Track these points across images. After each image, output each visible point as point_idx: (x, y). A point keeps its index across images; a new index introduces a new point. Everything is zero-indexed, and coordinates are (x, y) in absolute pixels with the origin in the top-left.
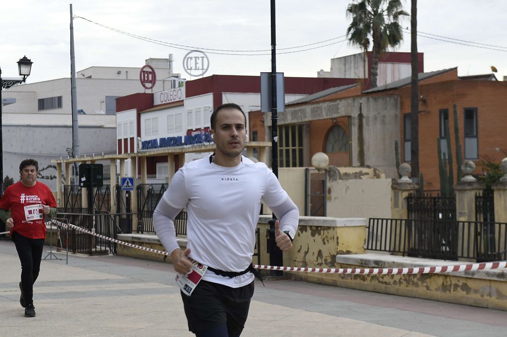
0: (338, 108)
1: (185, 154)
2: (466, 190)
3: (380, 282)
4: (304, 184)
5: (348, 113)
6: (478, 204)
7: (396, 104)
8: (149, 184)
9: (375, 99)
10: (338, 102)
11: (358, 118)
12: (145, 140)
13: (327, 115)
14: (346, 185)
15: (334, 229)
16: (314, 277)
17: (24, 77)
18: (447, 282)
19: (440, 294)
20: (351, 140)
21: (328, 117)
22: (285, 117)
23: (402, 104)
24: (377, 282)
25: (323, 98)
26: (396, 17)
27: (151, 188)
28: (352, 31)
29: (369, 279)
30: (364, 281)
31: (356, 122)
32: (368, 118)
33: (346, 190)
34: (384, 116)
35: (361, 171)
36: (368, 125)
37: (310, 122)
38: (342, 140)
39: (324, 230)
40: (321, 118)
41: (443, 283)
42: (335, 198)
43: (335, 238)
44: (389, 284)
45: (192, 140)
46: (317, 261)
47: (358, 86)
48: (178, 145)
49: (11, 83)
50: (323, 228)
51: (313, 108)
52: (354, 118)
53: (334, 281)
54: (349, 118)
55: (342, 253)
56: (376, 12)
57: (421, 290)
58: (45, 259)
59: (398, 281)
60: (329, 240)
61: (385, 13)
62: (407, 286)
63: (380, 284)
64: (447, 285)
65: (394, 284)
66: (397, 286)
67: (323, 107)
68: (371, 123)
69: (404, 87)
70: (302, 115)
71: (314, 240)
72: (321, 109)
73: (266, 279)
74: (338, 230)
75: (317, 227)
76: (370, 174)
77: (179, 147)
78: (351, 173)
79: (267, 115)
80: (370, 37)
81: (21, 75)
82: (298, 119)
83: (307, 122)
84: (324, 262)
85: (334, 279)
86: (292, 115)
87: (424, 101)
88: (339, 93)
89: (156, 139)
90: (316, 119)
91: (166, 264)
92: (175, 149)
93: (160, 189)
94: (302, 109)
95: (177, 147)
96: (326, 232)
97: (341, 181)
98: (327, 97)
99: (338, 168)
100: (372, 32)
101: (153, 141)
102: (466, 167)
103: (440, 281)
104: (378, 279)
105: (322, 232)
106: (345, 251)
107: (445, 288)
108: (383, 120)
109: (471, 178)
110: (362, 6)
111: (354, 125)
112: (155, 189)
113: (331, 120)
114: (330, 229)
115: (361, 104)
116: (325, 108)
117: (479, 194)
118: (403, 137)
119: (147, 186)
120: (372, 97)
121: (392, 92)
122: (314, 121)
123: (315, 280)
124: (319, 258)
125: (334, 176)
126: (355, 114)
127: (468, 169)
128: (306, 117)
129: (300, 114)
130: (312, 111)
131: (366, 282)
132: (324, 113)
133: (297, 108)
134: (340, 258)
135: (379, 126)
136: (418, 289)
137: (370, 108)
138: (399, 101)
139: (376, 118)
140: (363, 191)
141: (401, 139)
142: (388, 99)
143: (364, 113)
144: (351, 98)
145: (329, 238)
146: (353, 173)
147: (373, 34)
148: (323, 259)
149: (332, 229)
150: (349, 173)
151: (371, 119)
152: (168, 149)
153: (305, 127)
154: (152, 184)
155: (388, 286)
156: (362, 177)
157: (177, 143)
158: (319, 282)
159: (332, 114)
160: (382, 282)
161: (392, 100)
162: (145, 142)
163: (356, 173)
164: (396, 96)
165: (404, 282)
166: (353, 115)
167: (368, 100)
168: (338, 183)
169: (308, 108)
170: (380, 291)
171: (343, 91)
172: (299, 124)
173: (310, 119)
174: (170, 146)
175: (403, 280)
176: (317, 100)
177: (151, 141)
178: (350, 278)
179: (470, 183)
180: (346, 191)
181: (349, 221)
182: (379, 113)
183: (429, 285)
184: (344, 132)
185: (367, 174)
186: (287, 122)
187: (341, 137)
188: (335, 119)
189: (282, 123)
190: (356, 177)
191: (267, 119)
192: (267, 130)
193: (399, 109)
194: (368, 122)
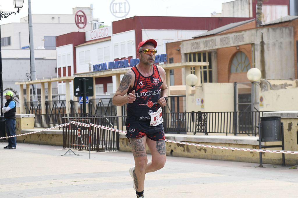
0: (243, 38)
4: (233, 95)
5: (252, 42)
7: (290, 33)
8: (99, 99)
9: (274, 30)
10: (243, 32)
11: (260, 45)
12: (96, 64)
13: (234, 43)
14: (276, 94)
17: (18, 9)
20: (255, 62)
21: (235, 45)
22: (198, 46)
23: (295, 33)
25: (227, 31)
27: (100, 101)
31: (259, 48)
32: (268, 44)
33: (277, 97)
34: (281, 43)
35: (286, 83)
36: (268, 50)
37: (217, 49)
38: (244, 63)
40: (229, 46)
42: (267, 105)
47: (253, 21)
48: (124, 67)
49: (8, 14)
51: (222, 38)
52: (257, 45)
54: (252, 45)
58: (65, 155)
67: (230, 37)
68: (271, 48)
69: (296, 20)
70: (213, 44)
72: (229, 38)
76: (293, 84)
77: (126, 68)
78: (278, 85)
79: (183, 45)
81: (16, 7)
82: (209, 47)
83: (214, 49)
86: (204, 44)
88: (239, 27)
89: (106, 63)
90: (225, 46)
92: (122, 70)
93: (108, 103)
94: (212, 39)
95: (124, 69)
97: (272, 91)
98: (229, 30)
99: (269, 81)
101: (102, 65)
108: (281, 46)
111: (257, 50)
112: (104, 103)
113: (235, 48)
115: (262, 33)
116: (232, 38)
119: (96, 101)
120: (272, 28)
121: (286, 24)
122: (223, 48)
125: (265, 87)
126: (258, 42)
128: (216, 45)
129: (211, 43)
130: (221, 40)
132: (231, 42)
133: (208, 39)
135: (277, 51)
137: (270, 37)
138: (293, 31)
139: (274, 44)
140: (293, 99)
141: (295, 60)
142: (284, 29)
143: (265, 40)
144: (254, 30)
146: (279, 85)
150: (277, 85)
151: (271, 46)
152: (116, 71)
153: (213, 54)
154: (101, 99)
156: (286, 87)
157: (124, 65)
159: (238, 42)
161: (287, 31)
162: (95, 65)
163: (282, 84)
164: (290, 27)
166: (256, 43)
167: (268, 30)
168: (269, 93)
169: (218, 38)
171: (242, 26)
172: (209, 51)
173: (220, 47)
174: (118, 68)
176: (222, 33)
177: (101, 64)
180: (277, 99)
182: (277, 41)
184: (246, 56)
185: (290, 85)
186: (200, 50)
187: (243, 61)
188: (238, 46)
189: (196, 50)
190: (282, 88)
191: (183, 48)
192: (183, 57)
193: (292, 37)
194: (268, 48)
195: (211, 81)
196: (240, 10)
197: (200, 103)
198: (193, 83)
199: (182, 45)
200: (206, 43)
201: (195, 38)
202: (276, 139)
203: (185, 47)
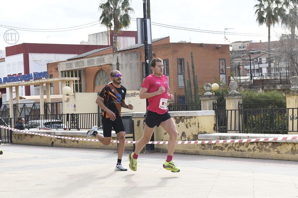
0: (104, 60)
1: (19, 86)
2: (208, 100)
3: (236, 150)
5: (110, 63)
6: (214, 108)
7: (138, 57)
9: (126, 54)
10: (104, 56)
11: (116, 65)
15: (195, 118)
16: (179, 150)
18: (296, 148)
19: (290, 156)
21: (98, 65)
22: (71, 66)
23: (141, 57)
24: (233, 150)
26: (126, 11)
28: (102, 19)
29: (226, 149)
30: (222, 150)
31: (115, 67)
32: (122, 65)
34: (131, 64)
35: (135, 92)
36: (122, 69)
37: (85, 68)
39: (187, 119)
40: (94, 66)
41: (292, 148)
43: (197, 124)
44: (244, 151)
45: (25, 78)
46: (181, 139)
47: (111, 48)
48: (16, 81)
50: (186, 117)
51: (89, 60)
52: (114, 65)
53: (197, 151)
54: (110, 65)
55: (201, 133)
56: (115, 8)
57: (273, 153)
59: (252, 149)
60: (192, 126)
61: (121, 9)
62: (260, 152)
63: (237, 151)
64: (295, 150)
65: (248, 151)
66: (252, 152)
67: (94, 60)
68: (124, 68)
69: (142, 47)
70: (82, 64)
71: (179, 126)
73: (144, 152)
74: (199, 118)
75: (181, 117)
77: (17, 82)
80: (112, 22)
82: (79, 67)
83: (83, 68)
84: (187, 139)
85: (196, 150)
86: (75, 64)
87: (154, 55)
88: (101, 52)
89: (1, 78)
90: (91, 66)
91: (53, 147)
92: (14, 83)
94: (81, 61)
95: (15, 82)
96: (188, 120)
98: (94, 54)
100: (113, 19)
102: (207, 87)
103: (290, 147)
104: (234, 148)
105: (185, 120)
106: (203, 132)
107: (293, 151)
108: (131, 66)
109: (210, 93)
110: (108, 4)
113: (98, 67)
114: (192, 118)
115: (118, 57)
116: (96, 60)
117: (215, 102)
118: (142, 76)
120: (124, 53)
121: (135, 50)
122: (89, 67)
123: (180, 152)
124: (183, 137)
126: (114, 63)
127: (208, 88)
128: (84, 65)
129: (80, 64)
130: (88, 62)
131: (224, 151)
133: (78, 60)
134: (202, 136)
135: (128, 69)
136: (270, 153)
137: (123, 60)
138: (139, 55)
139: (126, 65)
142: (133, 54)
143: (120, 62)
144: (112, 54)
145: (191, 124)
147: (114, 20)
148: (187, 138)
149: (194, 117)
151: (124, 66)
152: (9, 84)
153: (82, 72)
155: (243, 152)
157: (15, 80)
158: (183, 153)
159: (100, 63)
160: (238, 150)
161: (135, 55)
164: (138, 53)
165: (257, 149)
167: (122, 54)
169: (85, 60)
170: (237, 157)
172: (79, 69)
173: (87, 66)
174: (10, 82)
175: (256, 148)
178: (210, 149)
179: (210, 96)
181: (205, 112)
182: (128, 62)
183: (279, 150)
186: (72, 69)
187: (104, 77)
188: (100, 66)
189: (70, 69)
190: (132, 96)
191: (60, 67)
192: (60, 74)
193: (139, 60)
194: (122, 67)
195: (81, 91)
196: (101, 40)
197: (73, 107)
198: (68, 92)
199: (59, 65)
200: (77, 64)
201: (69, 60)
202: (129, 132)
203: (61, 67)
